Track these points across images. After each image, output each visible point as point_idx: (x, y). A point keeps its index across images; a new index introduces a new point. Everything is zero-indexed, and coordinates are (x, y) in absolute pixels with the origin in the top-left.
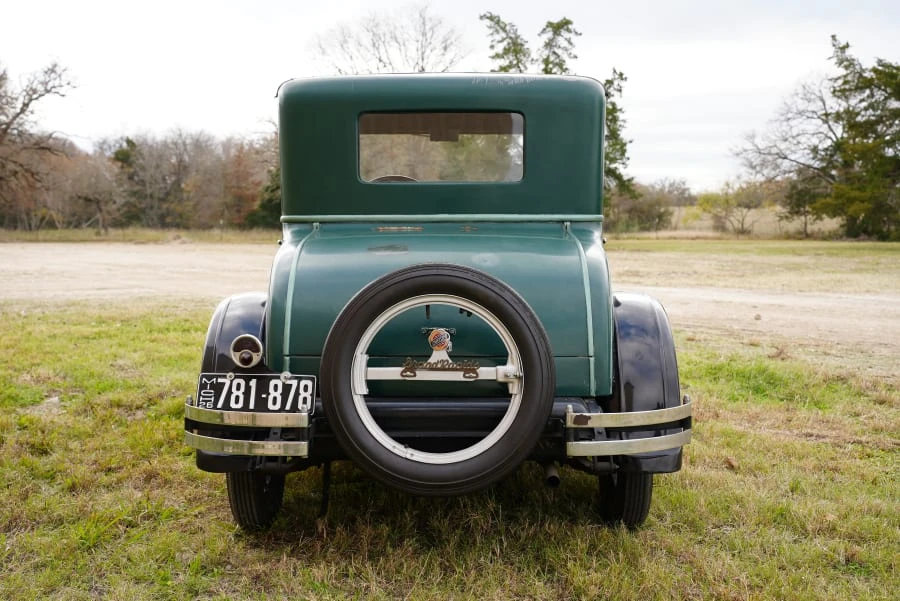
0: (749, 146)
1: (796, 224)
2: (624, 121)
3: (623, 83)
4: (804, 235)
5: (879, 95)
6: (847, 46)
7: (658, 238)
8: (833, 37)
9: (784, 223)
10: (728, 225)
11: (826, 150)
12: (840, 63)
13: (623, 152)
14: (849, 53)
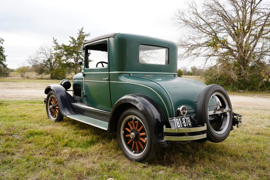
0: (30, 59)
1: (40, 76)
2: (4, 51)
3: (3, 42)
4: (42, 79)
5: (63, 50)
6: (56, 40)
7: (9, 79)
8: (53, 38)
9: (37, 76)
10: (24, 76)
11: (46, 61)
12: (55, 43)
13: (5, 58)
14: (56, 41)
